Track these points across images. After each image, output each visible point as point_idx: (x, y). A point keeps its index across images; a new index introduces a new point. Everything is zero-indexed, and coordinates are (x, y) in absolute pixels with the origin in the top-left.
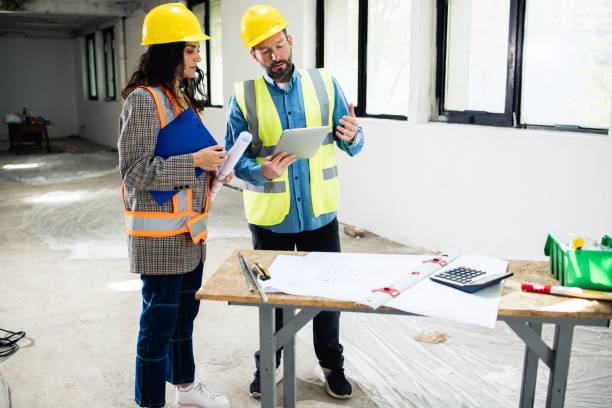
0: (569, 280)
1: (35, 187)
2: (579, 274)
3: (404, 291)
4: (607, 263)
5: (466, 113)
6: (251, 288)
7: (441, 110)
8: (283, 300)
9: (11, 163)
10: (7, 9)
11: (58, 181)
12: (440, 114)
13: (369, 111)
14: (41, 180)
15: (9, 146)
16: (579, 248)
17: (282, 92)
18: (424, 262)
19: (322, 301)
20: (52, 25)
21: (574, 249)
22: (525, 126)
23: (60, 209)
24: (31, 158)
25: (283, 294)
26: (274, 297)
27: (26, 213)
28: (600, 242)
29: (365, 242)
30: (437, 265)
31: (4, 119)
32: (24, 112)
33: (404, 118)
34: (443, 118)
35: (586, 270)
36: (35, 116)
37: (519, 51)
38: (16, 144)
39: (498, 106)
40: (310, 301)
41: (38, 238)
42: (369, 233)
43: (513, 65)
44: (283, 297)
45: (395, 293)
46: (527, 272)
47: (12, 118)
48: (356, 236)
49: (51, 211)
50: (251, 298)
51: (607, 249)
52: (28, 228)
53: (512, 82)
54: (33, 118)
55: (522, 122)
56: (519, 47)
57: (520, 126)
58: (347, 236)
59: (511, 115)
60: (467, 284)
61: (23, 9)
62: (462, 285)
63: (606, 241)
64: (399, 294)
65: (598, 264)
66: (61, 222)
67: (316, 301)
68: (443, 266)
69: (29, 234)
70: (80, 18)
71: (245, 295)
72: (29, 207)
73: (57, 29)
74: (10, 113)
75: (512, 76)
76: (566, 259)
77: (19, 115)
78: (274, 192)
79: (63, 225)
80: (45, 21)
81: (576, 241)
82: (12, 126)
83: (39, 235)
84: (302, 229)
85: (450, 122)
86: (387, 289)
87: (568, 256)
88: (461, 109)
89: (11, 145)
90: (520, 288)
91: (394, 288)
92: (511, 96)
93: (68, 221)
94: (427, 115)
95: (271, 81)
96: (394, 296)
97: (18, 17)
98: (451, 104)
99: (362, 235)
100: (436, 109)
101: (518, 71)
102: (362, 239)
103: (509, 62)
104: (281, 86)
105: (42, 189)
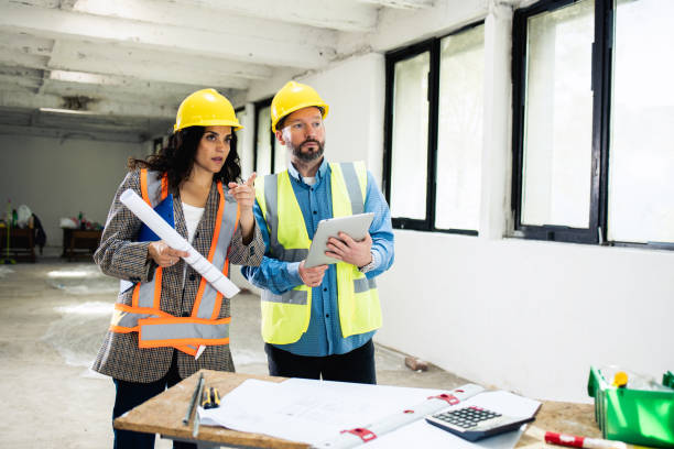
0: (611, 430)
1: (75, 296)
2: (623, 423)
3: (383, 434)
4: (664, 408)
5: (545, 228)
6: (186, 418)
7: (517, 225)
8: (220, 437)
9: (57, 270)
10: (70, 108)
11: (101, 291)
12: (516, 229)
13: (438, 225)
14: (83, 289)
15: (61, 251)
16: (622, 387)
17: (308, 187)
18: (430, 398)
19: (269, 441)
20: (119, 128)
21: (616, 388)
22: (613, 244)
23: (93, 321)
24: (82, 266)
25: (223, 428)
26: (210, 431)
27: (53, 324)
28: (660, 381)
29: (428, 377)
30: (444, 402)
31: (59, 223)
32: (81, 217)
33: (475, 233)
34: (520, 233)
35: (632, 416)
36: (92, 221)
37: (604, 155)
38: (69, 250)
39: (582, 220)
40: (254, 440)
41: (57, 352)
42: (434, 366)
43: (598, 171)
44: (222, 432)
45: (370, 436)
46: (564, 417)
47: (68, 223)
48: (417, 370)
49: (82, 323)
50: (181, 431)
51: (668, 390)
52: (50, 339)
53: (597, 191)
54: (89, 224)
55: (610, 238)
56: (604, 151)
57: (606, 243)
58: (407, 369)
59: (596, 232)
60: (471, 429)
61: (86, 109)
62: (462, 430)
63: (667, 380)
64: (374, 437)
65: (651, 409)
66: (88, 335)
67: (260, 441)
68: (452, 404)
69: (48, 347)
70: (149, 121)
71: (174, 427)
72: (60, 317)
73: (126, 132)
74: (65, 216)
75: (597, 184)
76: (606, 401)
77: (74, 219)
78: (293, 303)
79: (89, 339)
80: (113, 123)
81: (618, 377)
82: (67, 231)
83: (59, 349)
84: (330, 353)
85: (526, 238)
86: (359, 431)
87: (608, 397)
88: (540, 223)
89: (65, 252)
90: (543, 439)
91: (370, 429)
92: (596, 208)
93: (97, 335)
94: (501, 230)
95: (295, 174)
96: (366, 441)
97: (83, 118)
98: (528, 218)
99: (424, 368)
100: (511, 223)
101: (603, 179)
102: (426, 373)
103: (593, 169)
104: (308, 180)
105: (80, 298)
